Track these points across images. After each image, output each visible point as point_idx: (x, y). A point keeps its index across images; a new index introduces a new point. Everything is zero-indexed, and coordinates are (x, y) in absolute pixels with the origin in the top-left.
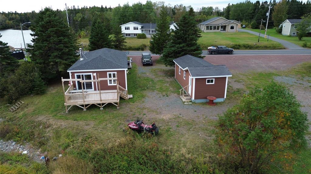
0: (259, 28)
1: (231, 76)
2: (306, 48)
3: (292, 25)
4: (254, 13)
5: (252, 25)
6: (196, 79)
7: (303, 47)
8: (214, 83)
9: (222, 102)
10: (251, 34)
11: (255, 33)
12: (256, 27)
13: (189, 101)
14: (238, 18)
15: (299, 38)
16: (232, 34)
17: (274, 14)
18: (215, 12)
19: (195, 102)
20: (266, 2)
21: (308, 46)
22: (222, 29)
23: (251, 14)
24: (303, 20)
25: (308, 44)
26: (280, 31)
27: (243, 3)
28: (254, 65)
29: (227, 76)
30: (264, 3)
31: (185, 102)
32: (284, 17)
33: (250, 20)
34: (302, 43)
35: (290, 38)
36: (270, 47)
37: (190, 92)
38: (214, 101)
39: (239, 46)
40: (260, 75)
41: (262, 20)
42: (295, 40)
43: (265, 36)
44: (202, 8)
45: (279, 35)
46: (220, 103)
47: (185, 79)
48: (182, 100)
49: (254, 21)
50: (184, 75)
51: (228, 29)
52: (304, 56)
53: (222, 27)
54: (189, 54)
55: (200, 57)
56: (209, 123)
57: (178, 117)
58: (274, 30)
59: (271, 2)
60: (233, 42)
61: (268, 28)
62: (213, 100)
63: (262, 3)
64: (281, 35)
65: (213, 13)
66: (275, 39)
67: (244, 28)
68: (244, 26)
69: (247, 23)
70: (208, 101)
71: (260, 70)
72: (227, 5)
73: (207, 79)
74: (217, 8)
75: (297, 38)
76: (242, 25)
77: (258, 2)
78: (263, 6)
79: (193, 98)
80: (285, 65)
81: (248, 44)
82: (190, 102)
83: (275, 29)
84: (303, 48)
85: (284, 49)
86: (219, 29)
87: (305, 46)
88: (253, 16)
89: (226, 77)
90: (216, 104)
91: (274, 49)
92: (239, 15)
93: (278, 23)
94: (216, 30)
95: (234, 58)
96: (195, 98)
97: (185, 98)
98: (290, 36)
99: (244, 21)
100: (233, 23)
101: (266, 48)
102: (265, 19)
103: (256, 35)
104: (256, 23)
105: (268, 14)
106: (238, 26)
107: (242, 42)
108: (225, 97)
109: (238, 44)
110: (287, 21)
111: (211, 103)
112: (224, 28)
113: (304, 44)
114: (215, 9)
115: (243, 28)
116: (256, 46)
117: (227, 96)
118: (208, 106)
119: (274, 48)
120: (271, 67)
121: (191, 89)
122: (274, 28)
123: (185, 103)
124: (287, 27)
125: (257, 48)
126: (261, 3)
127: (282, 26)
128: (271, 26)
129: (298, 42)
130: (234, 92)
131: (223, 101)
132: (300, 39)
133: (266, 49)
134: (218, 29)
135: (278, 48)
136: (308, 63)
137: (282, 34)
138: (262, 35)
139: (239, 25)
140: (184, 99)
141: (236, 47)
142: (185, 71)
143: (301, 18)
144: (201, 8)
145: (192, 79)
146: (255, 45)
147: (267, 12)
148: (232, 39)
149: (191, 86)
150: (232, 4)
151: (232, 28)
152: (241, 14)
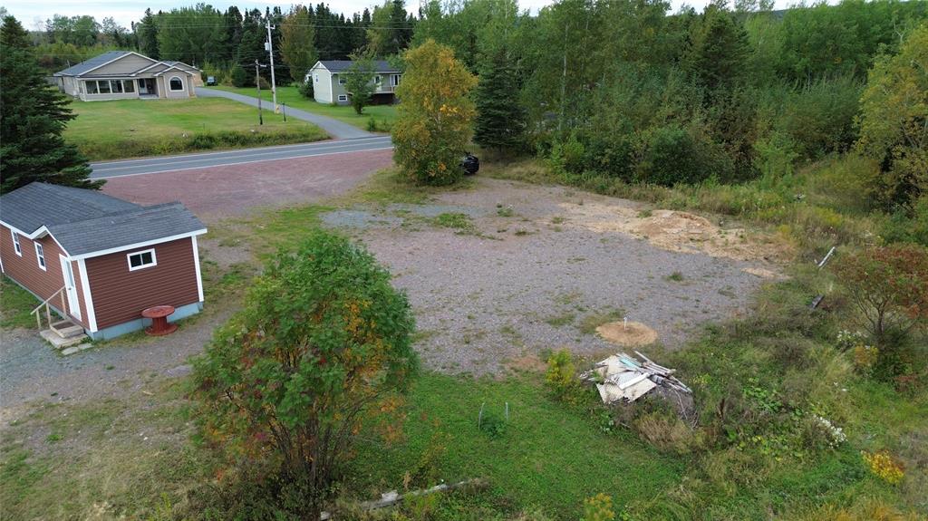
0: (256, 86)
1: (205, 231)
2: (376, 134)
3: (335, 76)
4: (230, 40)
5: (233, 77)
6: (87, 261)
7: (369, 130)
8: (154, 263)
9: (195, 315)
10: (238, 104)
11: (247, 98)
12: (245, 81)
13: (77, 340)
14: (189, 57)
15: (356, 109)
16: (180, 106)
17: (284, 46)
18: (108, 35)
19: (103, 339)
20: (256, 11)
21: (378, 127)
22: (145, 90)
23: (223, 43)
24: (355, 63)
25: (379, 123)
26: (309, 93)
27: (191, 12)
28: (263, 191)
29: (193, 234)
30: (251, 13)
31: (63, 348)
32: (310, 56)
33: (223, 61)
34: (364, 120)
35: (335, 110)
36: (294, 136)
37: (75, 310)
38: (170, 319)
39: (210, 138)
40: (287, 214)
41: (257, 61)
42: (349, 115)
43: (276, 107)
44: (56, 20)
45: (309, 103)
46: (189, 320)
47: (44, 268)
48: (50, 343)
49: (235, 66)
50: (38, 256)
51: (164, 87)
52: (375, 153)
53: (141, 82)
54: (42, 181)
55: (87, 186)
57: (50, 406)
58: (293, 91)
59: (268, 12)
60: (188, 128)
61: (276, 84)
62: (165, 318)
63: (247, 13)
64: (314, 103)
65: (99, 37)
66: (302, 116)
67: (213, 84)
68: (211, 79)
69: (218, 71)
70: (149, 322)
71: (282, 203)
72: (143, 15)
73: (129, 256)
74: (111, 21)
75: (352, 110)
76: (204, 78)
77: (234, 11)
78: (251, 21)
79: (93, 327)
80: (338, 180)
81: (234, 133)
82: (83, 342)
83: (297, 86)
84: (368, 134)
85: (329, 138)
86: (133, 91)
87: (372, 128)
88: (230, 49)
89: (190, 237)
90: (178, 325)
91: (304, 142)
92: (189, 46)
93: (300, 69)
94: (124, 95)
95: (203, 175)
96: (100, 326)
97: (61, 333)
98: (335, 105)
99: (207, 65)
100: (175, 70)
101: (284, 139)
102: (264, 58)
103: (250, 106)
104: (244, 71)
105: (268, 46)
106: (193, 80)
107: (216, 129)
108: (201, 298)
109: (204, 133)
110: (320, 64)
111: (162, 326)
112: (150, 85)
113: (369, 123)
114: (102, 24)
115: (209, 85)
116: (256, 135)
117: (205, 294)
118: (151, 340)
119: (305, 137)
121: (78, 296)
122: (293, 84)
123: (65, 352)
124: (322, 78)
125: (262, 140)
126: (243, 14)
127: (311, 82)
128: (284, 78)
129: (355, 119)
130: (226, 276)
131: (198, 312)
132: (359, 112)
133: (285, 144)
134: (130, 88)
135: (315, 137)
136: (387, 170)
137: (314, 100)
138: (265, 105)
139: (196, 76)
140: (57, 338)
141: (202, 143)
142: (38, 240)
143: (350, 59)
144: (52, 18)
145: (75, 264)
146: (254, 133)
147: (264, 39)
148: (184, 119)
149: (74, 289)
150: (160, 12)
151: (176, 85)
152: (192, 43)
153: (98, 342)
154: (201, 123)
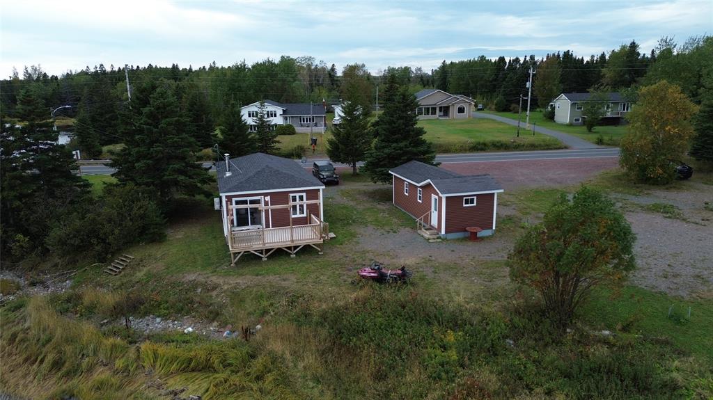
0: (511, 111)
1: (502, 190)
2: (603, 147)
3: (573, 105)
5: (496, 105)
7: (598, 143)
8: (475, 204)
9: (490, 236)
10: (501, 123)
11: (507, 120)
12: (504, 108)
13: (435, 237)
14: (467, 93)
15: (588, 127)
17: (537, 83)
19: (446, 238)
21: (604, 141)
22: (442, 114)
23: (491, 81)
25: (606, 138)
26: (551, 116)
28: (521, 178)
29: (496, 192)
30: (514, 61)
31: (429, 239)
32: (555, 90)
33: (489, 94)
34: (594, 137)
35: (571, 129)
36: (540, 145)
37: (434, 222)
38: (479, 235)
39: (485, 144)
40: (537, 192)
42: (583, 133)
43: (527, 126)
45: (550, 123)
46: (487, 237)
47: (420, 201)
48: (423, 236)
49: (498, 98)
50: (418, 195)
51: (454, 112)
52: (601, 159)
53: (441, 108)
54: (416, 160)
56: (482, 264)
58: (539, 114)
60: (471, 138)
62: (476, 233)
63: (510, 61)
64: (554, 124)
66: (546, 132)
67: (482, 110)
68: (480, 106)
69: (485, 100)
70: (467, 234)
71: (534, 186)
73: (464, 198)
74: (420, 69)
75: (585, 128)
76: (476, 106)
77: (502, 59)
78: (512, 66)
79: (443, 232)
80: (573, 175)
81: (500, 141)
82: (438, 238)
83: (541, 111)
84: (596, 146)
85: (566, 148)
87: (600, 142)
88: (495, 86)
89: (494, 193)
90: (482, 239)
91: (547, 149)
92: (469, 85)
93: (546, 100)
94: (430, 116)
95: (483, 166)
96: (447, 231)
97: (427, 232)
98: (571, 125)
99: (478, 96)
100: (461, 100)
101: (533, 147)
103: (509, 125)
104: (504, 101)
105: (529, 85)
106: (470, 107)
107: (489, 138)
108: (494, 228)
109: (482, 141)
110: (563, 96)
111: (473, 237)
112: (445, 110)
113: (598, 139)
114: (414, 71)
115: (479, 111)
116: (515, 144)
117: (496, 227)
118: (470, 243)
119: (547, 146)
120: (551, 180)
121: (438, 216)
122: (538, 110)
123: (431, 241)
124: (563, 107)
125: (517, 147)
126: (508, 62)
127: (553, 108)
128: (535, 105)
129: (585, 135)
130: (504, 220)
131: (491, 234)
132: (590, 131)
133: (534, 150)
134: (434, 113)
135: (555, 146)
136: (611, 171)
137: (555, 121)
138: (522, 125)
140: (427, 234)
141: (479, 147)
145: (440, 199)
146: (513, 142)
148: (468, 132)
150: (451, 63)
151: (461, 110)
152: (471, 82)
153: (445, 240)
154: (478, 134)
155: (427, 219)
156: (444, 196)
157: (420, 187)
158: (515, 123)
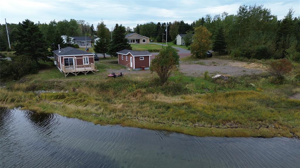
0: (162, 42)
3: (182, 38)
4: (157, 31)
5: (157, 40)
7: (188, 50)
8: (143, 59)
10: (158, 45)
12: (160, 41)
13: (132, 70)
14: (147, 35)
16: (144, 45)
17: (170, 31)
22: (137, 42)
26: (175, 43)
30: (164, 24)
32: (176, 33)
33: (155, 36)
37: (131, 66)
38: (145, 69)
39: (151, 50)
43: (166, 45)
47: (127, 60)
48: (128, 70)
49: (158, 37)
50: (126, 58)
51: (141, 41)
53: (136, 40)
58: (171, 43)
61: (167, 42)
63: (162, 24)
67: (152, 42)
68: (152, 41)
69: (153, 39)
72: (136, 26)
73: (140, 57)
74: (129, 28)
75: (185, 46)
76: (150, 40)
77: (159, 23)
79: (134, 68)
81: (156, 49)
88: (157, 33)
89: (149, 56)
93: (174, 37)
96: (135, 68)
97: (130, 69)
98: (181, 45)
99: (151, 37)
100: (145, 38)
102: (165, 33)
103: (160, 45)
104: (160, 38)
105: (166, 30)
106: (147, 40)
107: (153, 49)
110: (179, 35)
111: (143, 69)
112: (138, 41)
114: (127, 28)
115: (151, 42)
121: (132, 64)
123: (130, 71)
124: (179, 39)
126: (161, 24)
127: (176, 40)
128: (170, 40)
131: (148, 69)
132: (187, 47)
134: (134, 42)
137: (176, 45)
138: (164, 45)
141: (149, 51)
147: (166, 29)
148: (145, 47)
150: (141, 25)
151: (144, 41)
152: (148, 32)
153: (135, 70)
154: (149, 48)
155: (129, 65)
156: (134, 56)
157: (127, 55)
158: (162, 45)
